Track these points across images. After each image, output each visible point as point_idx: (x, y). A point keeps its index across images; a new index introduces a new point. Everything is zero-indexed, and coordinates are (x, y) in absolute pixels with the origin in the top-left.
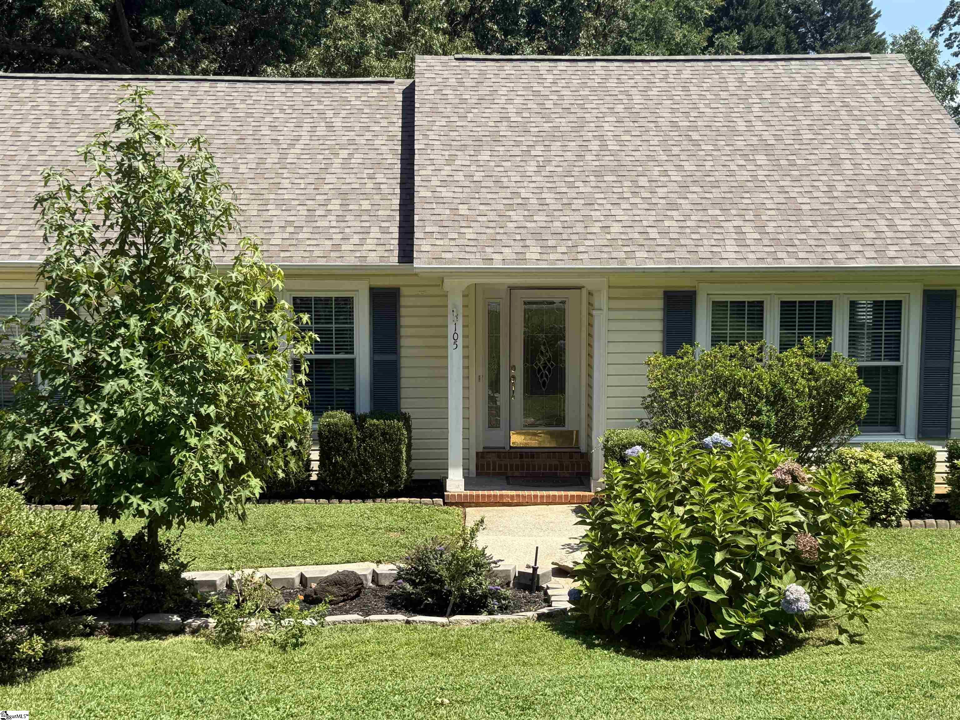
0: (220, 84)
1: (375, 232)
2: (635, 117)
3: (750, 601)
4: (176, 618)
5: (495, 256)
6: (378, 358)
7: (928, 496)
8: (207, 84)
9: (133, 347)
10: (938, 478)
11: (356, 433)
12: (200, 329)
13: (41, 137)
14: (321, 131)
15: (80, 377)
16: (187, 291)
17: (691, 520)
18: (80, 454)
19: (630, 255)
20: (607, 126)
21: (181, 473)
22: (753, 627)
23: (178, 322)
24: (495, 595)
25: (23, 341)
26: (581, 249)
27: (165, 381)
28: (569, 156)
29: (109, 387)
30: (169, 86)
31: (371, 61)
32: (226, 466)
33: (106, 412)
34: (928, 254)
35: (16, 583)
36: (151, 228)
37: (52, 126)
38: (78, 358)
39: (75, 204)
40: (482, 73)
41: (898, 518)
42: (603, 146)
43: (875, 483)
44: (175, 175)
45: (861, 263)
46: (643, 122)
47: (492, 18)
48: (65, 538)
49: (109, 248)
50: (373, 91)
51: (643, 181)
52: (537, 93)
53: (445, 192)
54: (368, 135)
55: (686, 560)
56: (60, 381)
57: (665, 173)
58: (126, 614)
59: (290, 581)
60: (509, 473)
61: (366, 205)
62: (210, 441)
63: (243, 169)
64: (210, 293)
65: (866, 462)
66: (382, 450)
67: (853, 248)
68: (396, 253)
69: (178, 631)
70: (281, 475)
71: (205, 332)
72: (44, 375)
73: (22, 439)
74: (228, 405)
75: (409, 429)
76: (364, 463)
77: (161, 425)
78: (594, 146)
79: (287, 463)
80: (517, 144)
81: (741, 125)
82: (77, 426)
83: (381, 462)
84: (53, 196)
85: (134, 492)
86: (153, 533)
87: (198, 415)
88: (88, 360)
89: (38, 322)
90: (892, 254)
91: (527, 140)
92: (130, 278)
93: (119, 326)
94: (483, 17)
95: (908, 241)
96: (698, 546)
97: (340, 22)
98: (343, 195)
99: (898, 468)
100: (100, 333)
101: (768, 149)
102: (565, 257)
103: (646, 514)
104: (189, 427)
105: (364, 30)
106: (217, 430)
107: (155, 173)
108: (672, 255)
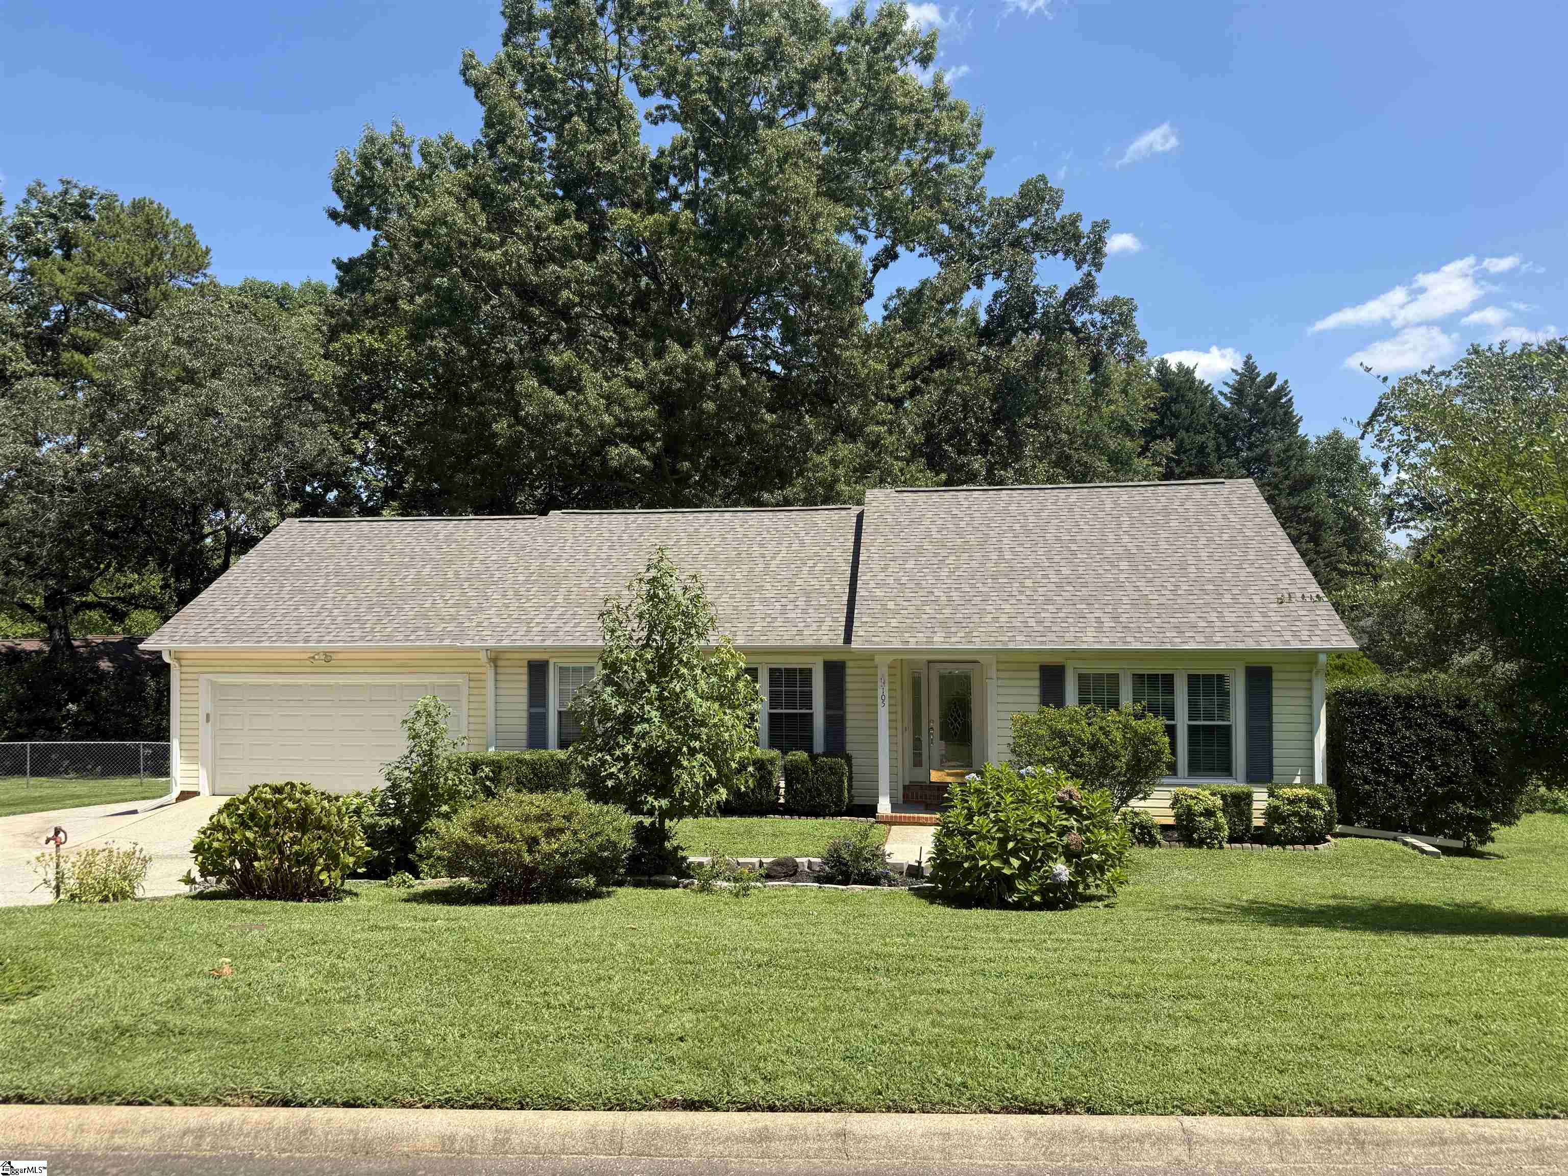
0: (727, 514)
1: (828, 621)
2: (1028, 532)
3: (1034, 877)
4: (674, 878)
5: (911, 640)
6: (831, 712)
7: (1248, 826)
8: (717, 514)
9: (652, 704)
10: (1256, 814)
11: (811, 768)
12: (690, 694)
13: (604, 556)
14: (795, 547)
15: (621, 723)
16: (684, 671)
17: (997, 821)
18: (619, 770)
19: (1012, 639)
20: (1005, 541)
21: (677, 782)
22: (1035, 893)
23: (678, 689)
24: (886, 876)
25: (588, 700)
26: (975, 634)
27: (670, 725)
28: (974, 564)
29: (638, 729)
30: (691, 517)
31: (842, 487)
32: (705, 779)
33: (635, 744)
34: (1246, 639)
35: (581, 841)
36: (665, 630)
37: (611, 548)
38: (620, 710)
39: (621, 617)
40: (915, 502)
41: (1220, 843)
42: (1001, 557)
43: (1201, 814)
44: (680, 599)
45: (1192, 646)
46: (1034, 537)
47: (947, 442)
48: (608, 819)
49: (640, 643)
50: (835, 515)
51: (1028, 583)
52: (954, 516)
53: (878, 593)
54: (829, 549)
55: (988, 847)
56: (609, 724)
57: (1045, 576)
58: (643, 874)
59: (753, 864)
60: (929, 801)
61: (823, 601)
62: (695, 764)
63: (738, 576)
64: (698, 671)
65: (1192, 798)
66: (829, 780)
67: (1187, 634)
68: (842, 637)
69: (675, 886)
70: (743, 789)
71: (693, 695)
72: (600, 722)
73: (587, 760)
74: (707, 741)
75: (850, 766)
76: (817, 789)
77: (666, 752)
78: (994, 556)
79: (747, 782)
80: (936, 555)
81: (1111, 538)
82: (618, 753)
83: (829, 790)
84: (609, 613)
85: (651, 794)
86: (662, 823)
87: (689, 747)
88: (626, 711)
89: (599, 688)
90: (1218, 639)
91: (944, 552)
92: (652, 662)
93: (644, 692)
94: (941, 441)
95: (1231, 629)
96: (999, 839)
97: (817, 459)
98: (807, 595)
99: (1219, 802)
100: (634, 696)
101: (1130, 556)
102: (963, 640)
103: (970, 818)
104: (683, 754)
105: (835, 463)
106: (700, 756)
107: (669, 597)
108: (1044, 639)
